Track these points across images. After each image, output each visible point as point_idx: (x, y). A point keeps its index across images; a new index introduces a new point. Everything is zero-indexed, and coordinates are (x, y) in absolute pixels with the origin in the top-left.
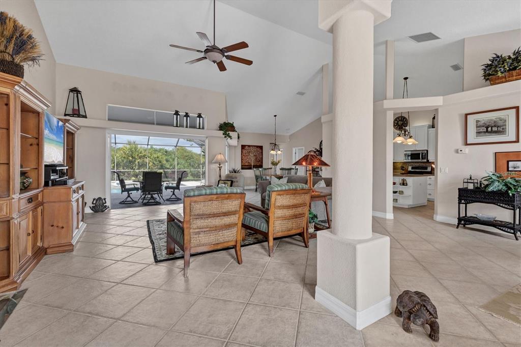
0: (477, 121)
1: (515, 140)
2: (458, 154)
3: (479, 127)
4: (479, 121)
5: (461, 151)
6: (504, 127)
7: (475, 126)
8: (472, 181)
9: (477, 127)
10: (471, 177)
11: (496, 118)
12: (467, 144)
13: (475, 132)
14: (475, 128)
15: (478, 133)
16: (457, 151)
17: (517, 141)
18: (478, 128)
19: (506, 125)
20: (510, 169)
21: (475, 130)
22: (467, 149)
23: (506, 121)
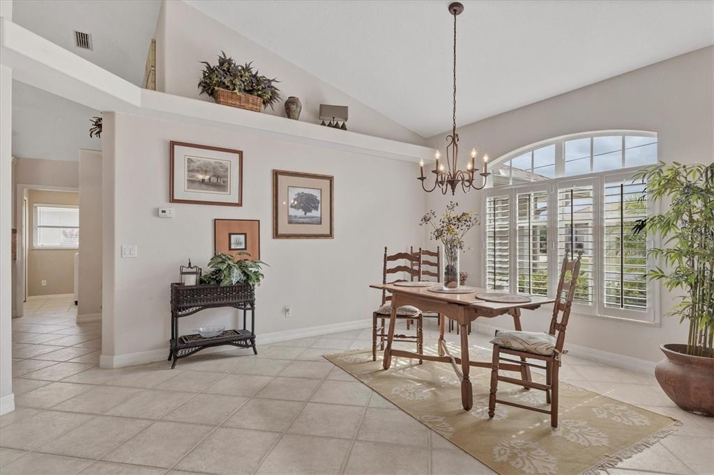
0: (190, 161)
1: (237, 202)
2: (157, 218)
3: (192, 171)
4: (192, 161)
5: (164, 212)
6: (225, 179)
7: (186, 170)
8: (194, 270)
9: (189, 171)
10: (190, 264)
11: (216, 162)
12: (172, 200)
13: (186, 178)
14: (186, 173)
15: (191, 182)
16: (156, 213)
17: (240, 204)
18: (191, 173)
19: (227, 177)
20: (233, 247)
21: (186, 176)
22: (174, 209)
23: (227, 169)
